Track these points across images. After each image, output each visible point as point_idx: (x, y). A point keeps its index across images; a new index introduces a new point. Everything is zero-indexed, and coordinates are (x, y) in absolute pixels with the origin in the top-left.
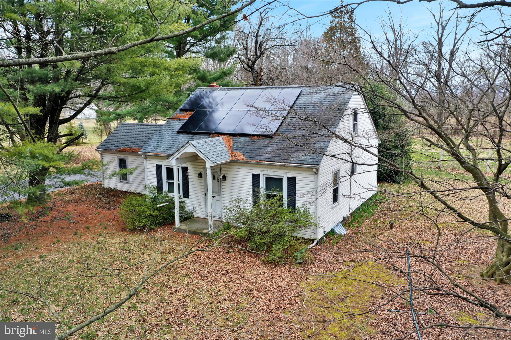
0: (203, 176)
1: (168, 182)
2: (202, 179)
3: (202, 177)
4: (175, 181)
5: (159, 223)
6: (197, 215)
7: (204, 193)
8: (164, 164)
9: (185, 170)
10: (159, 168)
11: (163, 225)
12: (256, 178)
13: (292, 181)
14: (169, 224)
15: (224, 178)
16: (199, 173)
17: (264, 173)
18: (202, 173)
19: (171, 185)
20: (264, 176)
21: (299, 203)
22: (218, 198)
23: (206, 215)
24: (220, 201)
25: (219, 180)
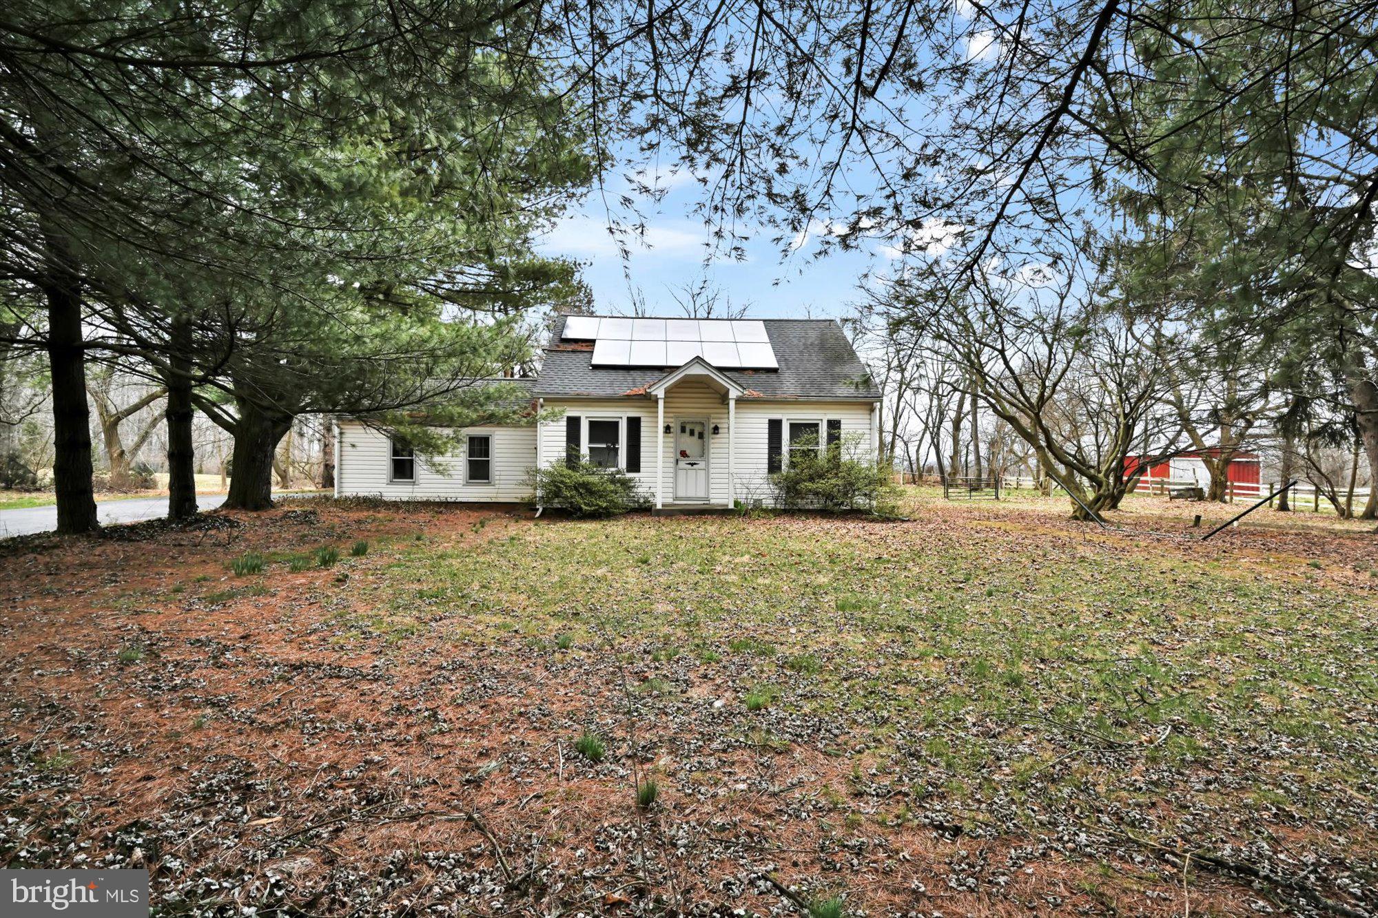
0: (672, 430)
1: (592, 448)
2: (670, 434)
7: (673, 460)
8: (585, 413)
10: (573, 421)
12: (774, 423)
15: (716, 429)
16: (665, 425)
17: (787, 415)
18: (671, 425)
20: (789, 422)
22: (702, 465)
23: (676, 498)
24: (707, 469)
25: (706, 435)
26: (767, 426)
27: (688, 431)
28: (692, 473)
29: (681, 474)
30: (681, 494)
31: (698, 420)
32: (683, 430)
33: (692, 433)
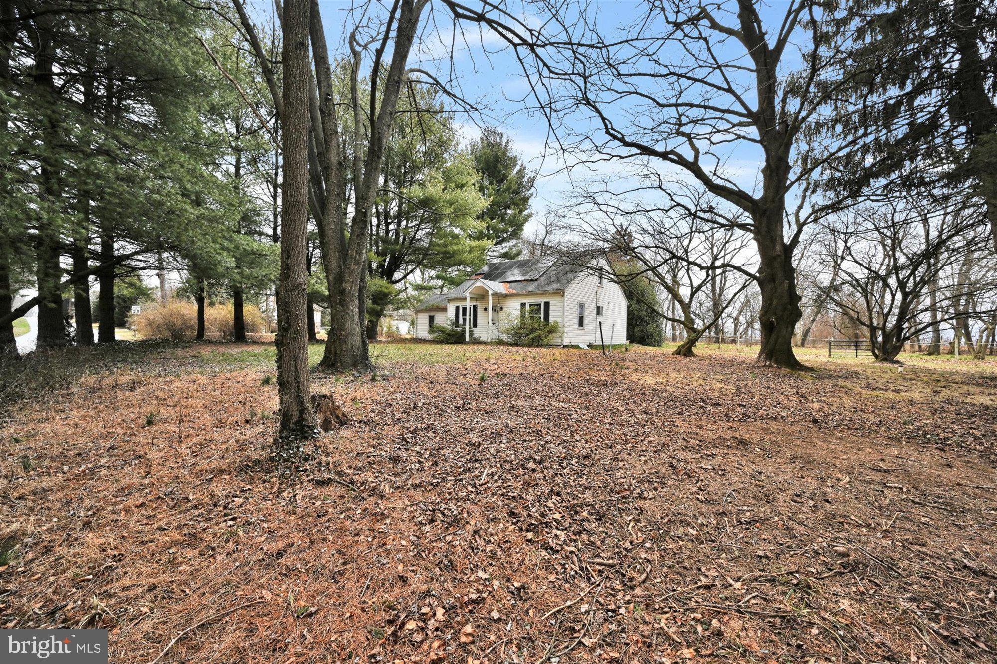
1: (463, 318)
3: (486, 311)
4: (468, 317)
6: (481, 339)
8: (461, 304)
9: (475, 307)
10: (457, 308)
12: (523, 305)
13: (547, 304)
15: (501, 309)
16: (484, 308)
17: (528, 301)
18: (486, 308)
19: (464, 320)
20: (529, 303)
21: (551, 320)
26: (520, 306)
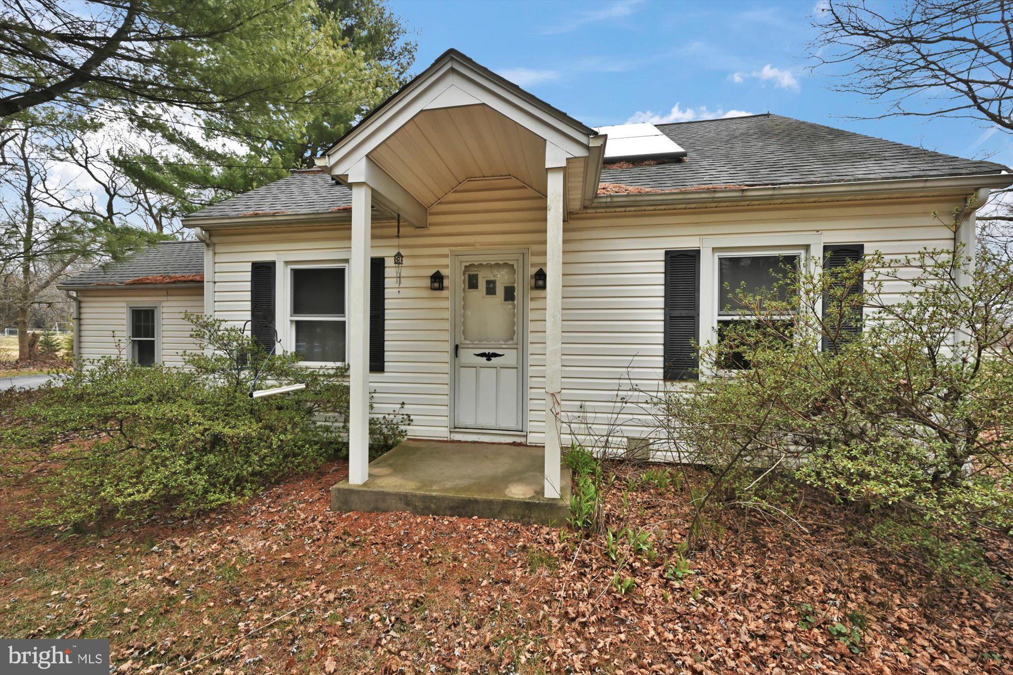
0: (446, 283)
1: (298, 324)
2: (444, 293)
3: (441, 288)
5: (253, 474)
6: (414, 431)
7: (448, 347)
8: (286, 259)
10: (263, 270)
11: (278, 483)
12: (681, 265)
14: (306, 475)
16: (432, 272)
17: (716, 243)
18: (444, 272)
20: (717, 255)
22: (510, 357)
23: (455, 428)
24: (521, 368)
25: (518, 293)
26: (661, 267)
27: (482, 284)
28: (487, 375)
29: (467, 375)
30: (466, 419)
31: (500, 259)
32: (472, 283)
33: (491, 289)
